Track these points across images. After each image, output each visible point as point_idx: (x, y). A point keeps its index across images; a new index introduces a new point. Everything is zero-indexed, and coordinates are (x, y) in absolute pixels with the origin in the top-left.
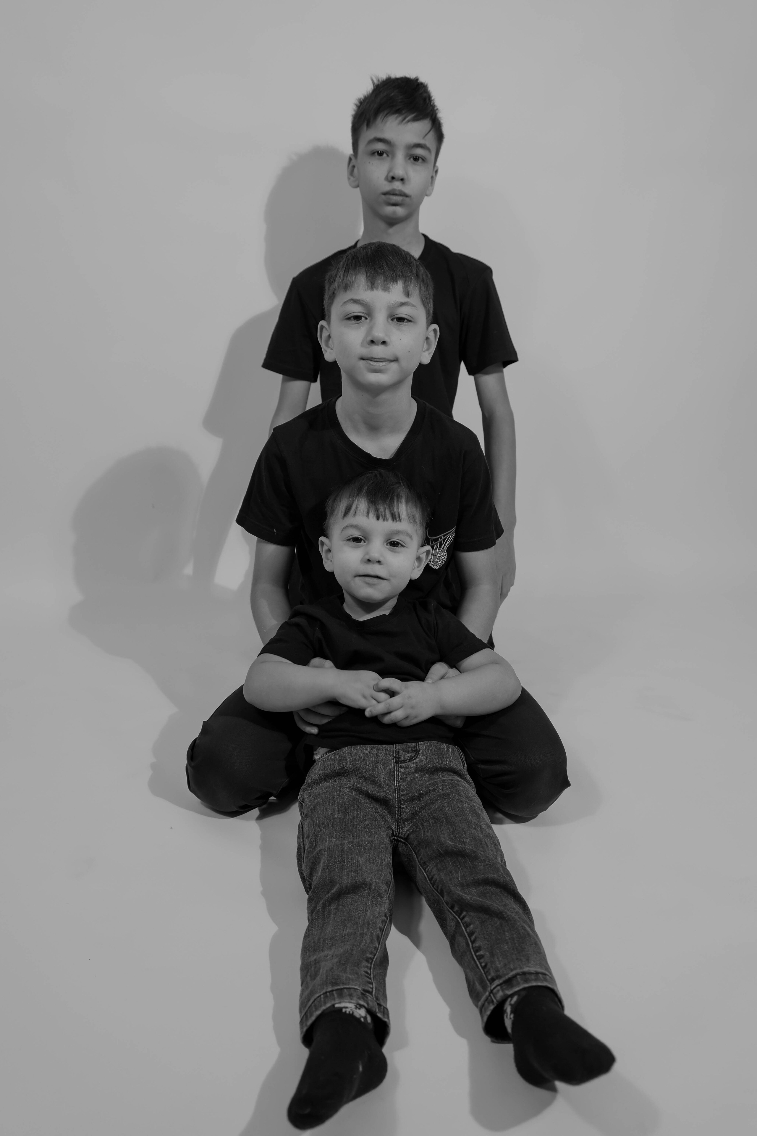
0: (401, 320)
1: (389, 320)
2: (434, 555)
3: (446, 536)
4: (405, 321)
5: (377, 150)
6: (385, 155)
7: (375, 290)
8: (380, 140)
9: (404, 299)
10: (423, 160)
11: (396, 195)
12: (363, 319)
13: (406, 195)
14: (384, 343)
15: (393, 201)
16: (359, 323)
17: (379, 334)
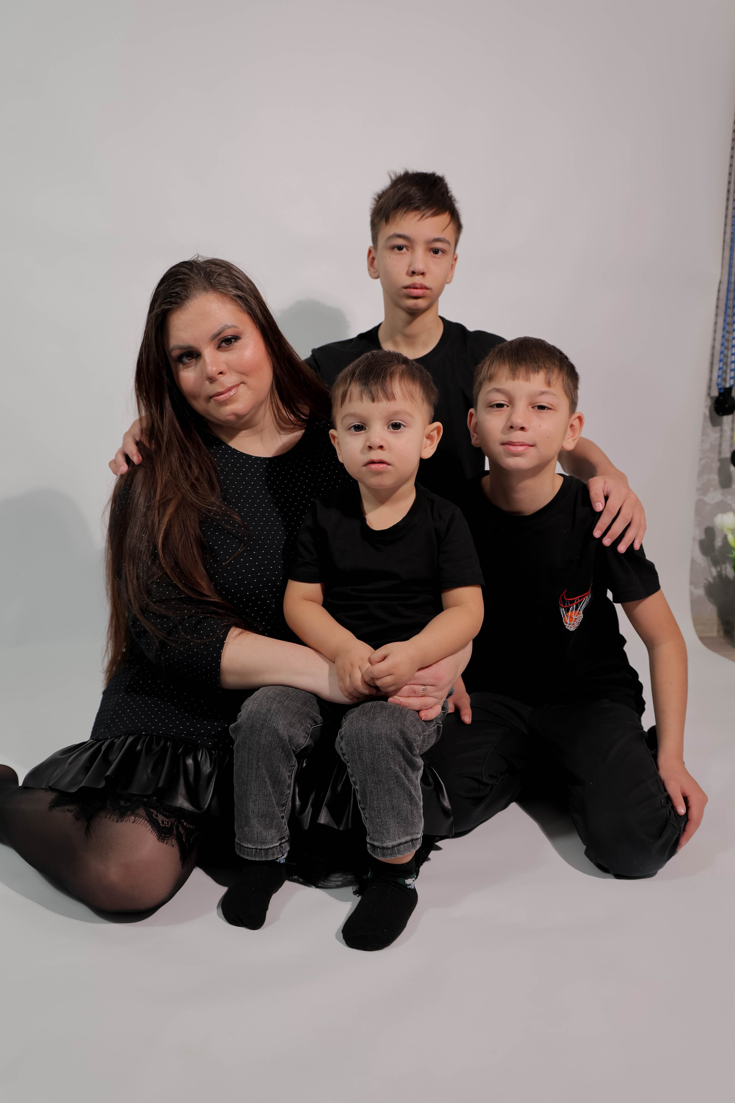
0: (541, 408)
1: (530, 407)
2: (570, 617)
3: (583, 599)
4: (546, 409)
5: (397, 245)
6: (405, 249)
7: (516, 380)
8: (399, 236)
9: (545, 388)
10: (443, 252)
11: (417, 288)
12: (505, 406)
13: (426, 288)
14: (522, 429)
15: (414, 295)
16: (501, 411)
17: (518, 420)
